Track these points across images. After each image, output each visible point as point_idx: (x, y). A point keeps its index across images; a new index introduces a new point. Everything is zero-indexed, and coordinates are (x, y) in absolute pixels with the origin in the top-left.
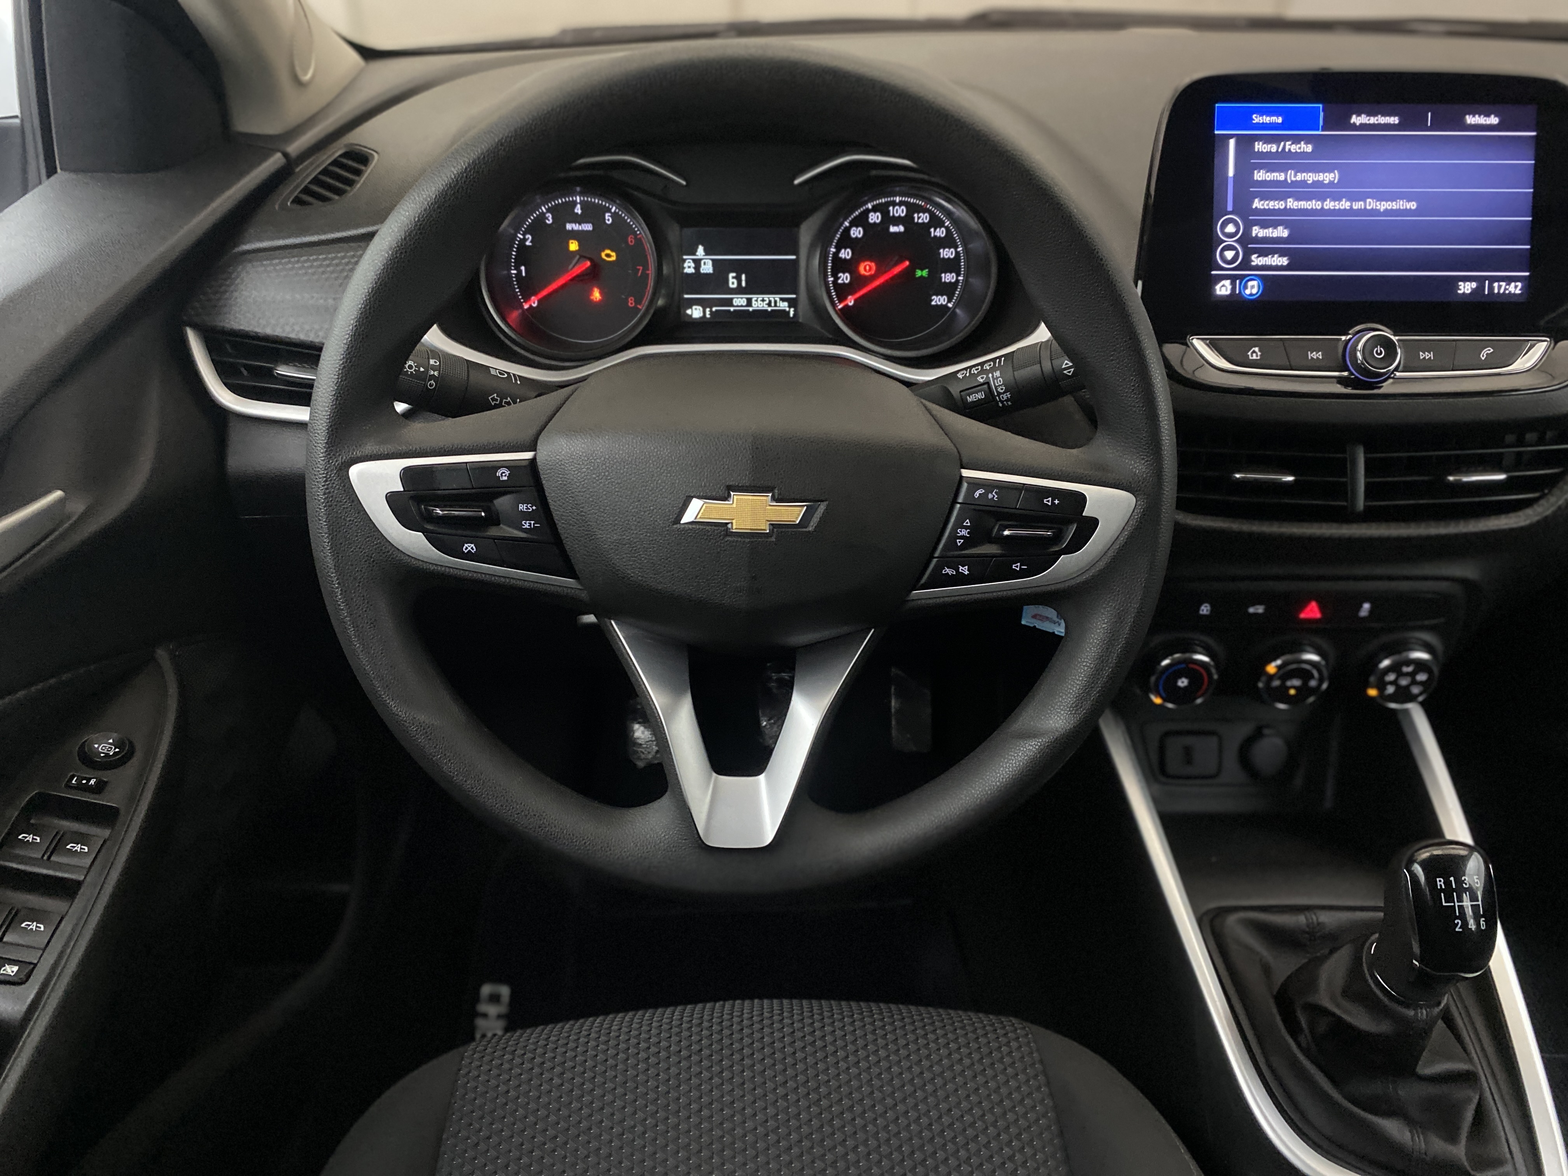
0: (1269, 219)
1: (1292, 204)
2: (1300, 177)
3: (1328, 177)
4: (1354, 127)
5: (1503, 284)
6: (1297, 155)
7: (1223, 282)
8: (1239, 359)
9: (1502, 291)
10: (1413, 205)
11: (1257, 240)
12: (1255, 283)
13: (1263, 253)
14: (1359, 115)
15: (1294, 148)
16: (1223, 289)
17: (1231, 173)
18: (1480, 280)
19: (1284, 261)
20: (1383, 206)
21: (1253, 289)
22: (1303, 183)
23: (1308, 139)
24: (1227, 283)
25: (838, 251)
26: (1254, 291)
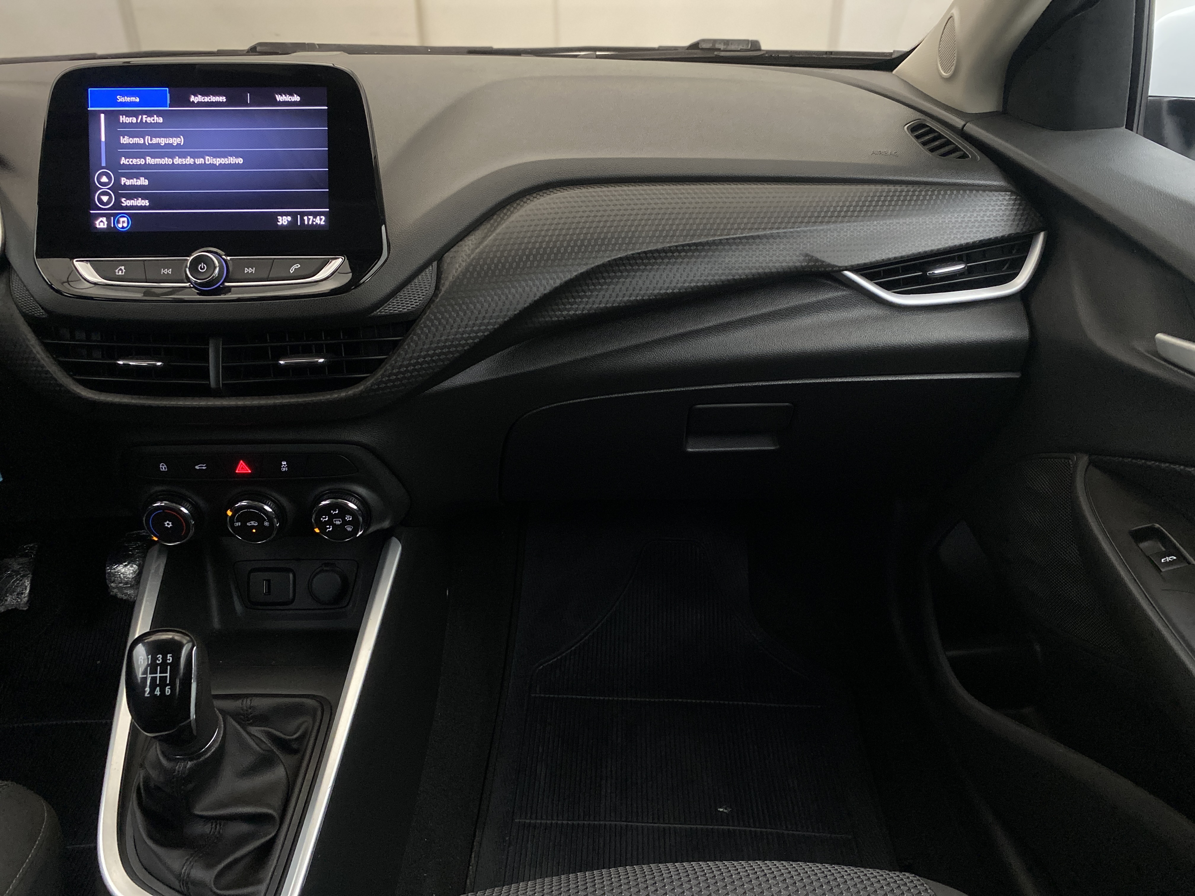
0: (134, 172)
1: (150, 160)
2: (155, 141)
3: (175, 141)
4: (193, 104)
5: (311, 217)
6: (152, 125)
7: (101, 219)
8: (111, 275)
9: (310, 223)
10: (240, 161)
11: (125, 187)
12: (125, 219)
13: (129, 197)
14: (195, 95)
15: (149, 120)
16: (101, 224)
17: (103, 139)
18: (294, 215)
19: (146, 203)
20: (218, 161)
21: (123, 223)
22: (158, 145)
23: (159, 114)
24: (104, 219)
26: (125, 225)
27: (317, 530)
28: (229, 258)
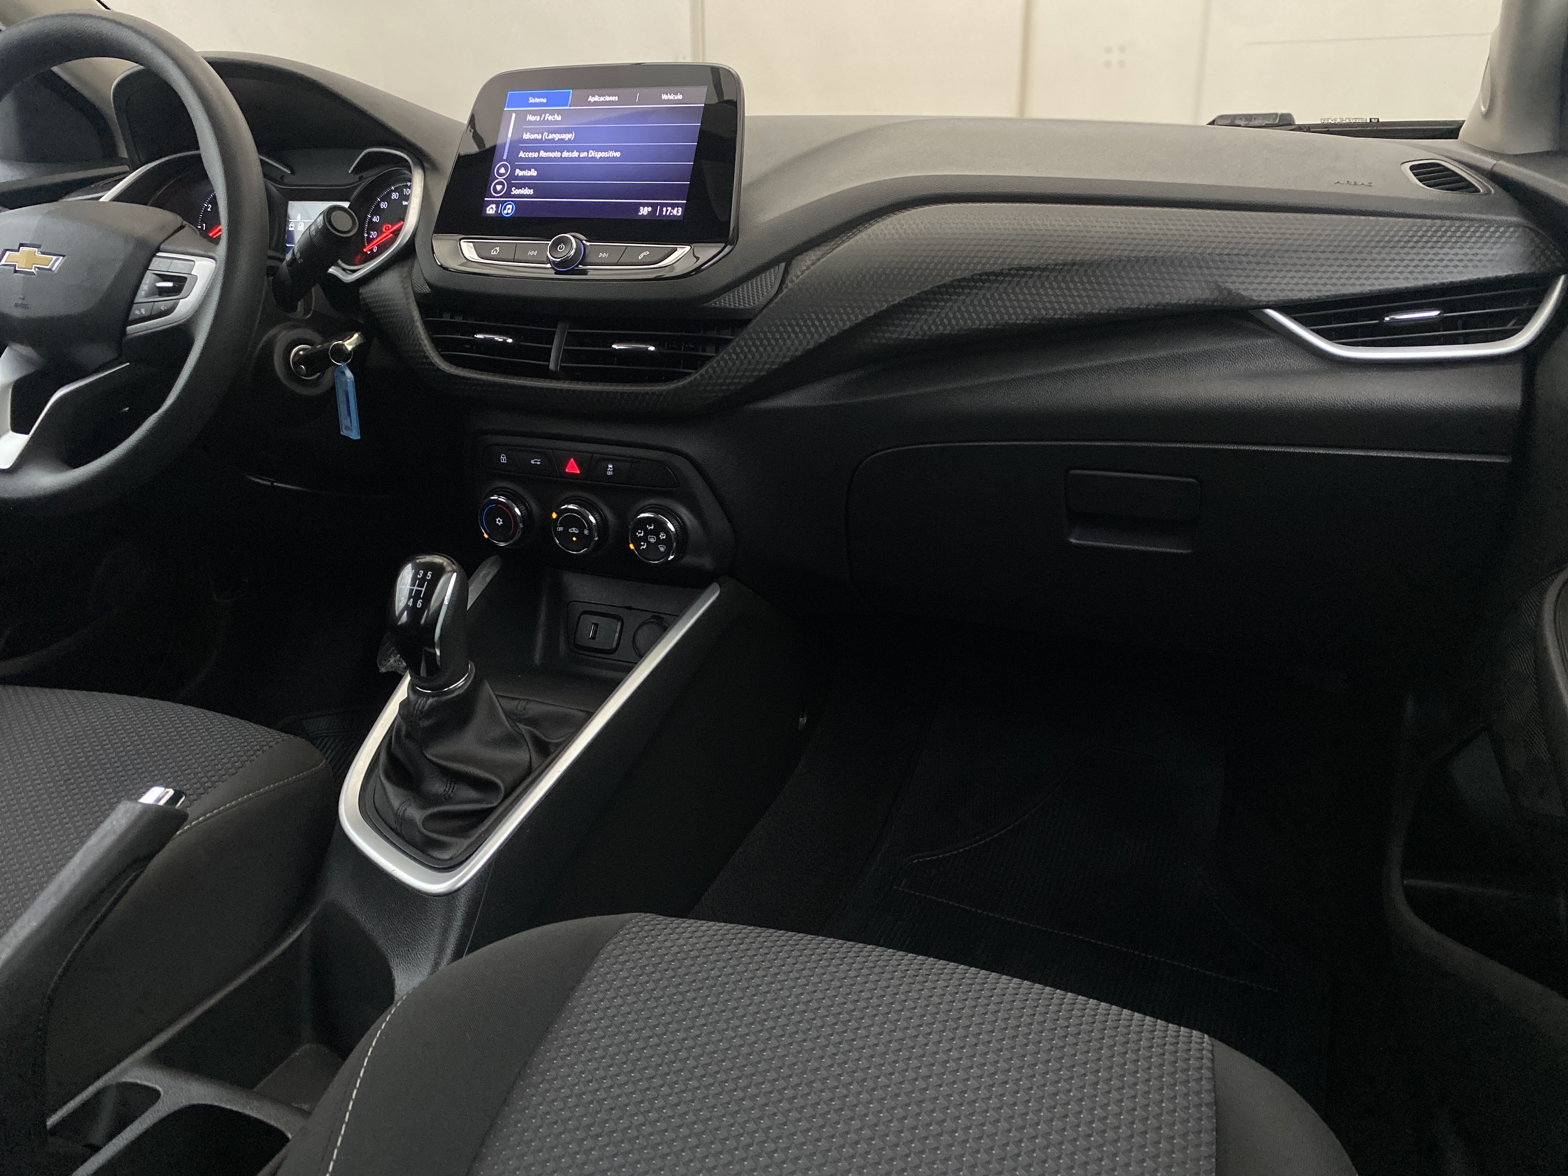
0: (527, 164)
1: (543, 154)
2: (551, 136)
3: (567, 137)
4: (590, 104)
5: (669, 209)
6: (552, 123)
7: (492, 206)
8: (488, 255)
9: (668, 214)
10: (618, 154)
11: (518, 178)
12: (510, 206)
13: (519, 187)
14: (593, 96)
15: (551, 118)
16: (491, 210)
17: (510, 135)
18: (654, 206)
19: (531, 192)
20: (599, 155)
21: (509, 210)
22: (552, 140)
23: (559, 112)
24: (494, 206)
25: (372, 217)
26: (510, 211)
27: (632, 546)
28: (588, 244)
